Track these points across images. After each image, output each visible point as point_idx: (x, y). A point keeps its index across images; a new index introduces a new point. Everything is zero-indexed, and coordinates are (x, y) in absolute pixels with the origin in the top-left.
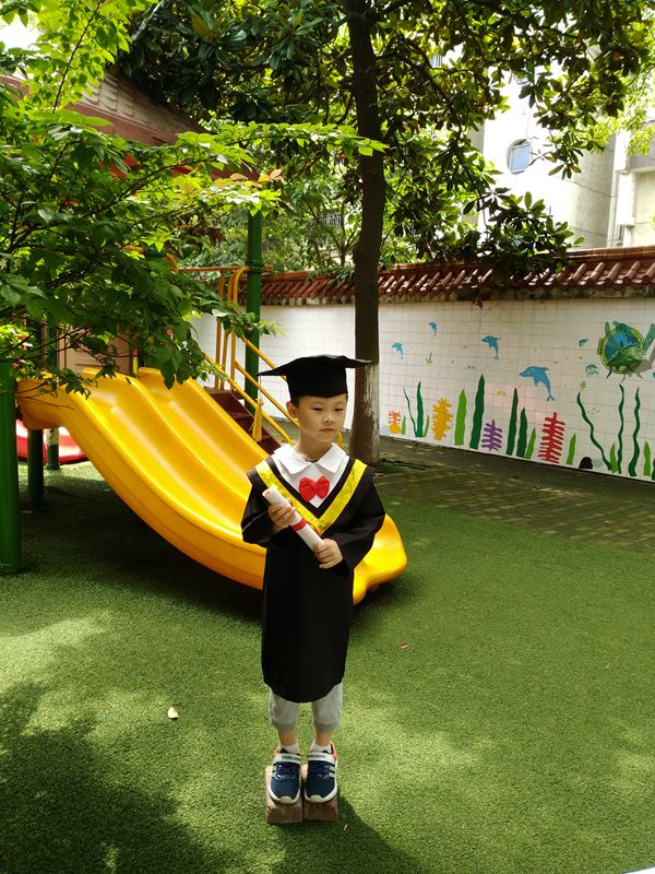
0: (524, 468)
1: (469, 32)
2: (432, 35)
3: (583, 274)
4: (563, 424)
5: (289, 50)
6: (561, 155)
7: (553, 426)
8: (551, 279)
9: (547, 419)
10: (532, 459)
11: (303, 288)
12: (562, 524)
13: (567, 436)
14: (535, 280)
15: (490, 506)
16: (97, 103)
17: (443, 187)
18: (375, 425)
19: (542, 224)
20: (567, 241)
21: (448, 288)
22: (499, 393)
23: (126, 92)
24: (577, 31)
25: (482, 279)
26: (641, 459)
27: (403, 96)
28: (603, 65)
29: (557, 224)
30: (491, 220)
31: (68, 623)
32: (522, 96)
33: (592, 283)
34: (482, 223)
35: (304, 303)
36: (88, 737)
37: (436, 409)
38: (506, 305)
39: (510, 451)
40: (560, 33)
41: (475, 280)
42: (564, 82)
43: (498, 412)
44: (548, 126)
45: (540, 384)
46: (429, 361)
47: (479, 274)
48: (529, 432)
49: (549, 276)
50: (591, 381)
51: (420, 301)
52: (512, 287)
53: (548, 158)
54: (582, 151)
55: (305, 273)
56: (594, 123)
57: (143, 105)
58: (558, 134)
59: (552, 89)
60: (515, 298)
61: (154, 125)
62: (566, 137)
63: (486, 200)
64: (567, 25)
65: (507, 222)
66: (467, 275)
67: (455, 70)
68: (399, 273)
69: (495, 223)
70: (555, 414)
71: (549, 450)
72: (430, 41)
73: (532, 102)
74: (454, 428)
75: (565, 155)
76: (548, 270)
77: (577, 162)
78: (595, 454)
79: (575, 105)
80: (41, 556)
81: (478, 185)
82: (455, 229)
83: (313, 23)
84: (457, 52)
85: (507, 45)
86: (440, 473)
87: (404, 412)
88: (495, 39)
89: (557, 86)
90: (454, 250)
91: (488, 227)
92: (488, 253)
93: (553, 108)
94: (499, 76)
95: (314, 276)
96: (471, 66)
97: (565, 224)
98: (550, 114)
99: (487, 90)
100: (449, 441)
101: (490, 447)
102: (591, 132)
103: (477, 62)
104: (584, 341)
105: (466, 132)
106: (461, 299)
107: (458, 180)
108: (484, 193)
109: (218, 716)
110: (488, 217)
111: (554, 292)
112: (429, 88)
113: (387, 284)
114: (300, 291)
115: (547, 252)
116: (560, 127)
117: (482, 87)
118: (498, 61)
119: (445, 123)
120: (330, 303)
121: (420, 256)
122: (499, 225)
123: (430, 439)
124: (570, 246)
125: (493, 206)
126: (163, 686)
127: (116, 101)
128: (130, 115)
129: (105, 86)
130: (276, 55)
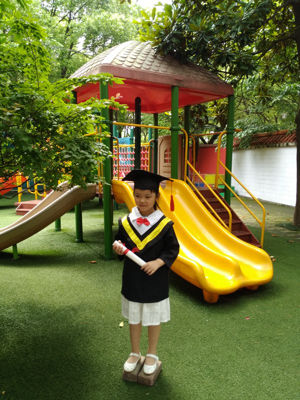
5: (239, 28)
16: (149, 69)
23: (167, 62)
35: (287, 146)
57: (174, 66)
61: (176, 74)
114: (285, 139)
127: (159, 66)
128: (164, 72)
129: (156, 61)
130: (234, 31)
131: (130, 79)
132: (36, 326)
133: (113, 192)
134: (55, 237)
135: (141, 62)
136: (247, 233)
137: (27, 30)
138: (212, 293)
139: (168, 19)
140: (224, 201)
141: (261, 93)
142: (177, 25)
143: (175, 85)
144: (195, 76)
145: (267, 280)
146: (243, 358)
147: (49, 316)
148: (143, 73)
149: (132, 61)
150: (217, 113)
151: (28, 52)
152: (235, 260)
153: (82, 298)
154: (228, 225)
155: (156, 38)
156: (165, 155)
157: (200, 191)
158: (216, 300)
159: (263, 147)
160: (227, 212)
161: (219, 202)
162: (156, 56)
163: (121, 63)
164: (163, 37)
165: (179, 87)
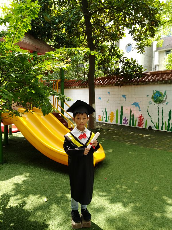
0: (134, 129)
1: (115, 17)
2: (106, 18)
3: (147, 78)
4: (144, 117)
6: (140, 48)
7: (141, 118)
8: (139, 80)
9: (139, 116)
10: (136, 127)
11: (75, 84)
12: (145, 144)
13: (145, 120)
14: (135, 80)
15: (126, 140)
17: (110, 57)
18: (95, 119)
19: (136, 66)
20: (142, 70)
21: (112, 83)
22: (127, 110)
24: (143, 17)
25: (121, 80)
26: (164, 126)
27: (99, 34)
28: (149, 25)
29: (140, 66)
30: (122, 65)
31: (17, 176)
32: (129, 33)
33: (149, 80)
34: (120, 66)
35: (75, 88)
36: (24, 208)
37: (110, 114)
38: (128, 87)
39: (130, 125)
40: (138, 17)
41: (119, 81)
42: (140, 29)
43: (126, 114)
44: (136, 41)
45: (137, 107)
46: (108, 102)
47: (120, 79)
48: (135, 120)
49: (138, 79)
50: (150, 106)
51: (105, 86)
52: (129, 82)
53: (137, 49)
54: (145, 47)
55: (75, 80)
56: (148, 39)
57: (32, 39)
58: (139, 43)
59: (137, 31)
60: (130, 85)
62: (141, 43)
63: (121, 60)
64: (140, 15)
65: (127, 66)
66: (117, 79)
67: (111, 27)
68: (99, 79)
69: (124, 66)
70: (141, 115)
71: (140, 124)
72: (105, 19)
73: (132, 35)
74: (115, 119)
75: (141, 48)
76: (138, 78)
77: (144, 49)
78: (152, 125)
79: (143, 35)
80: (8, 158)
81: (119, 57)
82: (113, 67)
83: (75, 17)
84: (112, 22)
85: (125, 20)
86: (112, 131)
87: (102, 115)
88: (121, 19)
89: (138, 30)
90: (113, 73)
91: (122, 67)
92: (122, 73)
93: (137, 36)
94: (123, 28)
95: (77, 81)
96: (116, 26)
97: (142, 66)
98: (136, 37)
99: (120, 32)
100: (114, 122)
101: (125, 124)
102: (147, 42)
103: (117, 25)
104: (148, 95)
105: (115, 43)
106: (116, 85)
107: (114, 55)
108: (121, 58)
109: (58, 200)
110: (122, 64)
111: (140, 83)
112: (106, 32)
113: (96, 82)
114: (74, 85)
115: (137, 73)
116: (139, 41)
117: (119, 31)
118: (122, 25)
119: (110, 41)
120: (82, 87)
121: (105, 75)
122: (125, 66)
123: (109, 122)
124: (143, 71)
125: (123, 62)
126: (43, 193)
127: (26, 39)
143: (35, 51)
165: (37, 52)
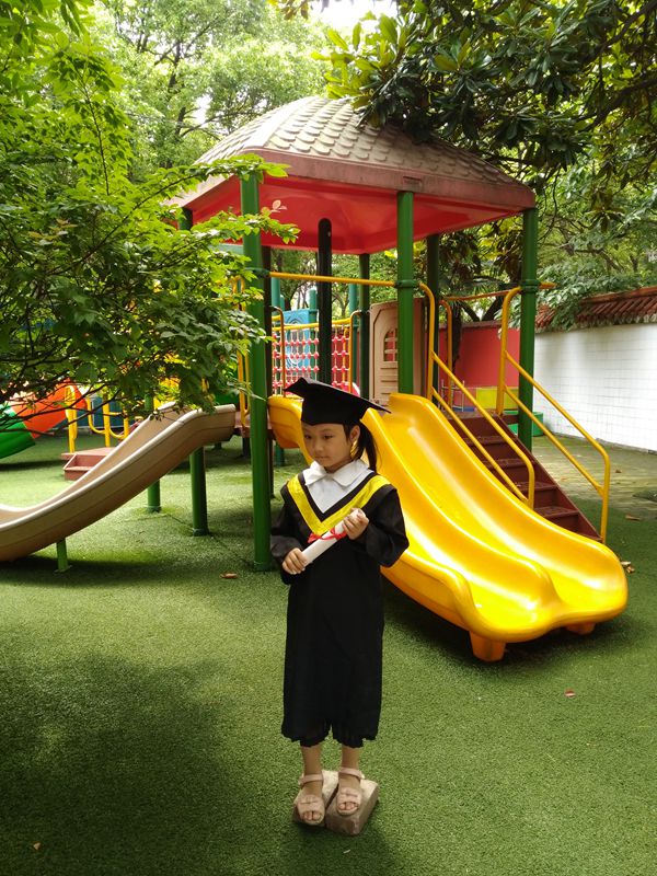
5: (545, 63)
16: (348, 156)
23: (388, 139)
61: (408, 165)
127: (370, 150)
128: (381, 161)
129: (362, 138)
130: (534, 70)
131: (306, 178)
132: (106, 710)
133: (272, 423)
134: (148, 524)
135: (331, 141)
136: (570, 512)
137: (82, 72)
138: (491, 639)
139: (388, 48)
140: (516, 442)
141: (597, 205)
142: (407, 58)
143: (404, 189)
144: (450, 169)
145: (613, 612)
146: (558, 777)
147: (134, 689)
148: (336, 165)
149: (312, 139)
150: (500, 250)
151: (84, 117)
152: (542, 568)
153: (206, 652)
154: (526, 494)
155: (362, 88)
156: (386, 343)
157: (462, 420)
158: (498, 655)
159: (606, 324)
160: (525, 466)
161: (506, 443)
162: (363, 128)
163: (286, 144)
164: (376, 86)
165: (414, 193)
